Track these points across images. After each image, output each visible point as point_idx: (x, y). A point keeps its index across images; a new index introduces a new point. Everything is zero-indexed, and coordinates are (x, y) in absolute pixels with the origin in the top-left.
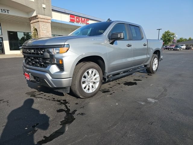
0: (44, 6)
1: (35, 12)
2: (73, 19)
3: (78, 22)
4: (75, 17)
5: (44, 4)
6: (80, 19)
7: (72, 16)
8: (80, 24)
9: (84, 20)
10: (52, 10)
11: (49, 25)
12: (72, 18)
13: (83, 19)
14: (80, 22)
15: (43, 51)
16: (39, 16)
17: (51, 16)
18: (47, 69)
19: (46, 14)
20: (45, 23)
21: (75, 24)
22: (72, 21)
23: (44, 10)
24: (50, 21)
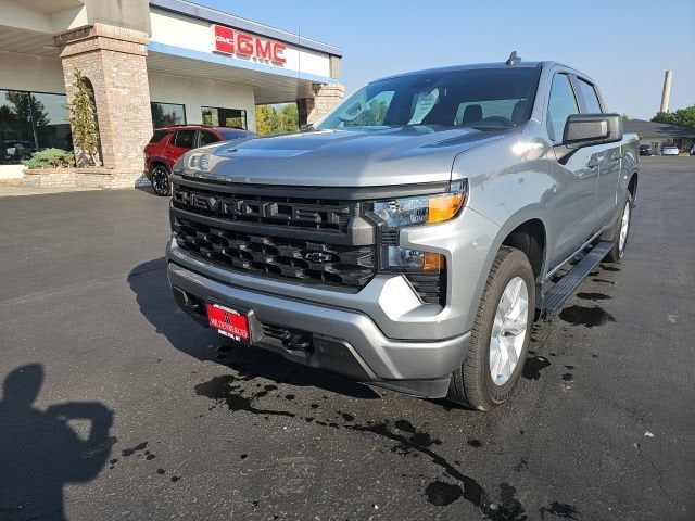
1: (84, 10)
2: (228, 40)
3: (245, 53)
4: (236, 36)
6: (254, 43)
8: (251, 60)
9: (268, 46)
10: (151, 5)
11: (141, 66)
12: (222, 39)
13: (264, 43)
14: (254, 54)
15: (340, 214)
17: (145, 27)
18: (362, 297)
19: (125, 21)
20: (125, 56)
21: (235, 61)
22: (223, 49)
24: (144, 49)
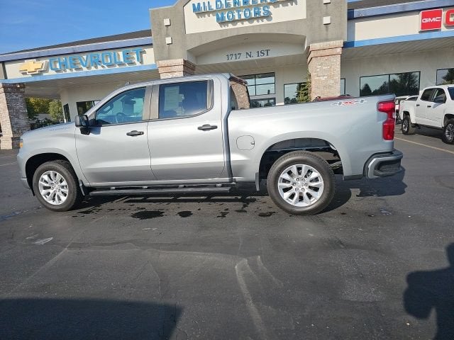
0: (327, 20)
1: (306, 40)
2: (434, 19)
4: (444, 13)
5: (327, 15)
7: (429, 12)
12: (427, 20)
16: (314, 46)
17: (342, 37)
20: (326, 58)
21: (445, 32)
23: (327, 30)
24: (339, 50)
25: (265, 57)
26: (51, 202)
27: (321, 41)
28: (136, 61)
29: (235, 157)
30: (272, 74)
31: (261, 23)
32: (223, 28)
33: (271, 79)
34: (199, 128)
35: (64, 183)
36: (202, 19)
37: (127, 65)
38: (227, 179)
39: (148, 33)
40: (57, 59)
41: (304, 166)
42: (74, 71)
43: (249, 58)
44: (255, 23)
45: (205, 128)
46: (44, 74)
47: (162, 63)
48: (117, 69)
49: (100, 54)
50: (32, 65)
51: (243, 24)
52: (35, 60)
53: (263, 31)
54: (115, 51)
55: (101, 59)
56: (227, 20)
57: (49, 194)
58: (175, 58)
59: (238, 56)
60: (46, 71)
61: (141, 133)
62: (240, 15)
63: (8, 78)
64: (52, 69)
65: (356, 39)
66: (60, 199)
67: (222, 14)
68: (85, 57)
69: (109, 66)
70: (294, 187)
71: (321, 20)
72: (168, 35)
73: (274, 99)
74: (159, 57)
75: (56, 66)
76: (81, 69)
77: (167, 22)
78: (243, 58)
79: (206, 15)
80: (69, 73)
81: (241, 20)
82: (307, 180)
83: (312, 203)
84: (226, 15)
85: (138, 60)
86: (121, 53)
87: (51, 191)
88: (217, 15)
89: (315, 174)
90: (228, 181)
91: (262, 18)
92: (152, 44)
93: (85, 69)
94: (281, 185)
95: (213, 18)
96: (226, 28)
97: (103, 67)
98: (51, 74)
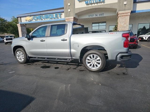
0: (125, 3)
1: (117, 10)
5: (125, 1)
16: (120, 12)
19: (126, 9)
23: (125, 6)
24: (129, 14)
25: (102, 16)
26: (20, 61)
27: (122, 10)
28: (59, 17)
29: (73, 50)
30: (105, 22)
31: (101, 4)
32: (88, 6)
33: (105, 24)
34: (62, 40)
35: (23, 55)
36: (81, 3)
37: (56, 19)
38: (70, 58)
39: (63, 8)
40: (36, 16)
41: (95, 55)
42: (40, 20)
43: (96, 17)
44: (99, 4)
45: (63, 40)
46: (32, 21)
47: (67, 18)
48: (53, 20)
49: (48, 15)
50: (29, 18)
51: (94, 5)
52: (29, 17)
53: (101, 7)
54: (53, 14)
55: (48, 16)
56: (89, 3)
57: (19, 58)
58: (71, 16)
59: (92, 16)
60: (32, 20)
61: (44, 41)
62: (93, 2)
63: (22, 22)
64: (34, 19)
65: (137, 10)
66: (22, 60)
67: (87, 1)
68: (44, 16)
69: (51, 19)
70: (92, 62)
71: (123, 3)
72: (69, 9)
73: (105, 31)
74: (66, 16)
75: (35, 19)
76: (42, 20)
77: (69, 4)
78: (94, 16)
79: (82, 2)
80: (39, 21)
81: (94, 3)
82: (96, 60)
83: (97, 68)
84: (89, 2)
85: (60, 17)
86: (55, 15)
87: (20, 57)
88: (86, 2)
89: (99, 58)
90: (71, 58)
91: (101, 2)
92: (64, 12)
93: (44, 20)
94: (87, 61)
95: (84, 3)
96: (89, 6)
97: (49, 19)
98: (34, 21)
